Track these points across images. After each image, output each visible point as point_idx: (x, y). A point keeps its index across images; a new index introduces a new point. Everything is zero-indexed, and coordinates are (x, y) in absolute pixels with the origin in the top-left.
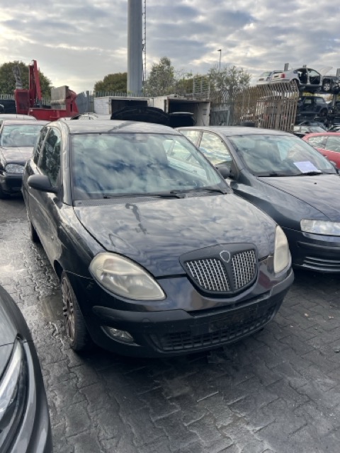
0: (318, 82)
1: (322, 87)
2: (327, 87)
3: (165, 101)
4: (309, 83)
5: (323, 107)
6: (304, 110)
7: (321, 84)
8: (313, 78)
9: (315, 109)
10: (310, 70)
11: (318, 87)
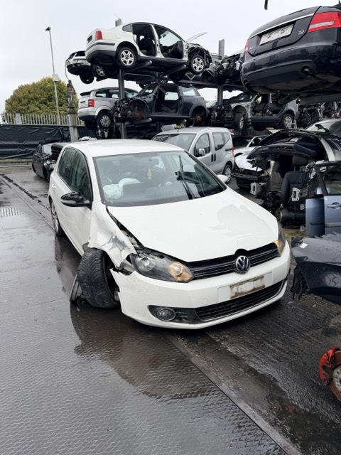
0: (181, 56)
1: (189, 64)
2: (198, 66)
4: (160, 56)
5: (195, 104)
6: (159, 110)
7: (186, 59)
8: (171, 47)
9: (180, 109)
10: (162, 30)
11: (182, 64)
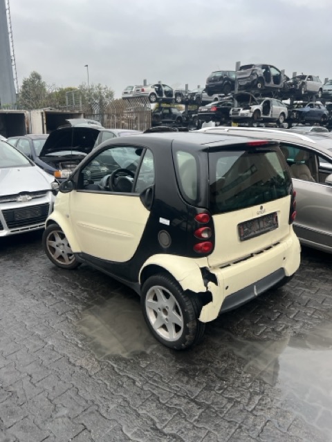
0: (172, 96)
1: (175, 99)
2: (179, 100)
3: (42, 113)
4: (164, 96)
6: (164, 118)
7: (174, 97)
8: (168, 92)
9: (172, 117)
10: (164, 85)
11: (172, 100)
